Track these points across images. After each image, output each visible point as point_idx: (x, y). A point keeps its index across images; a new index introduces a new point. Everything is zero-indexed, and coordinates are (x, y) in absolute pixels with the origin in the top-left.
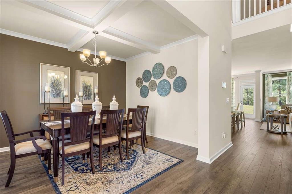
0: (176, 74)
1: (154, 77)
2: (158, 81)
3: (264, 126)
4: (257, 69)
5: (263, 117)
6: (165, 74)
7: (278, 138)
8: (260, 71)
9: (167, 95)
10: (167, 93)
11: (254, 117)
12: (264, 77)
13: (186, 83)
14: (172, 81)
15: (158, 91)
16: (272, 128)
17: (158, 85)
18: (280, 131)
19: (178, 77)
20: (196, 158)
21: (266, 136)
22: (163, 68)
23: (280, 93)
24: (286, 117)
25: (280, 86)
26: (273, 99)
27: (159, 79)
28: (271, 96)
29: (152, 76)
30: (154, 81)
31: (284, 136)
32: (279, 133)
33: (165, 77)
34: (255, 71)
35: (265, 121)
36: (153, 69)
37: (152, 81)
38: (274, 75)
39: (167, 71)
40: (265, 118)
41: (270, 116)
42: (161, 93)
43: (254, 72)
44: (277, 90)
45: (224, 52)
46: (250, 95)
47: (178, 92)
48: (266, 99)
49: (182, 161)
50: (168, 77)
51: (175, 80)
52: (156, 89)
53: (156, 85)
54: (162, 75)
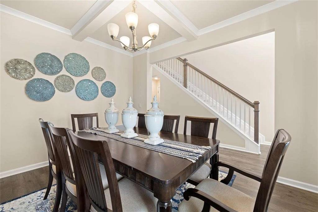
0: (105, 77)
1: (67, 69)
2: (77, 80)
6: (90, 73)
9: (93, 99)
10: (93, 96)
13: (115, 89)
14: (99, 84)
17: (77, 85)
19: (107, 82)
27: (78, 76)
29: (64, 68)
30: (68, 76)
33: (89, 76)
36: (66, 57)
39: (92, 71)
47: (106, 97)
50: (94, 78)
51: (104, 84)
52: (74, 89)
53: (74, 83)
54: (86, 73)
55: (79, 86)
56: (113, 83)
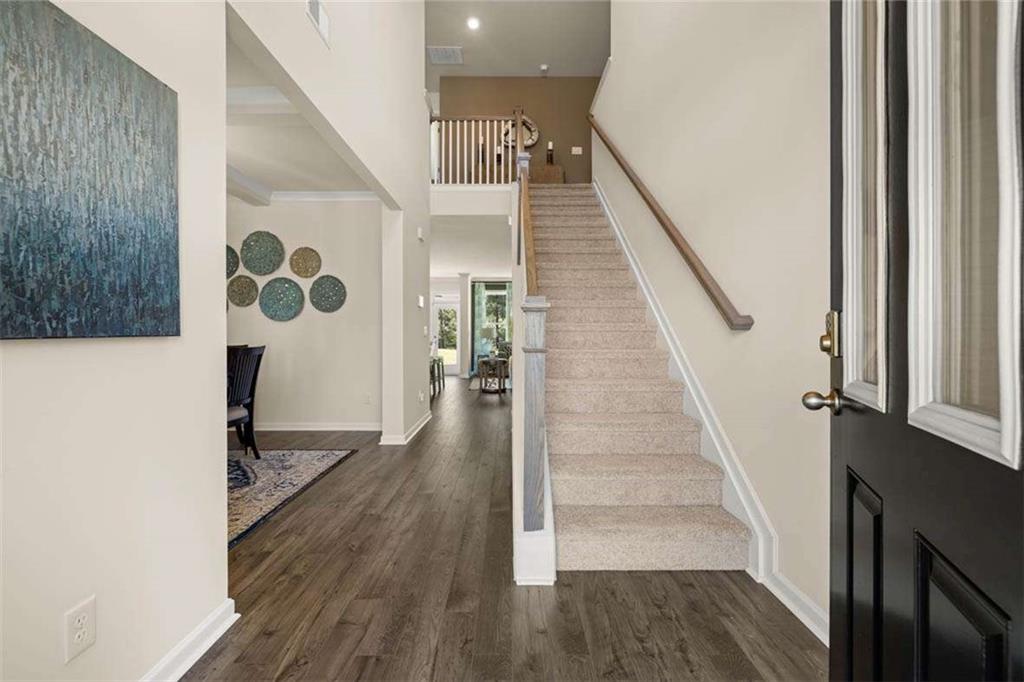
0: (319, 267)
1: (247, 266)
2: (262, 282)
3: (475, 384)
4: (463, 270)
5: (472, 370)
6: (286, 265)
7: (495, 398)
8: (468, 275)
9: (293, 318)
10: (292, 312)
11: (457, 370)
12: (473, 287)
13: (345, 292)
14: (306, 285)
15: (264, 308)
16: (486, 385)
17: (262, 292)
18: (497, 387)
19: (323, 277)
20: (379, 441)
21: (479, 397)
22: (279, 248)
23: (497, 321)
24: (505, 362)
25: (497, 308)
26: (487, 333)
27: (265, 274)
28: (484, 327)
29: (241, 264)
30: (248, 277)
31: (502, 395)
32: (496, 392)
33: (285, 271)
34: (460, 274)
35: (476, 376)
36: (245, 243)
37: (240, 277)
38: (490, 286)
39: (291, 259)
40: (475, 371)
41: (484, 362)
42: (273, 314)
43: (458, 276)
44: (492, 315)
45: (421, 240)
46: (446, 325)
47: (324, 311)
48: (477, 333)
49: (353, 452)
50: (295, 272)
51: (315, 283)
52: (257, 301)
53: (257, 290)
54: (277, 265)
55: (266, 292)
56: (340, 278)
